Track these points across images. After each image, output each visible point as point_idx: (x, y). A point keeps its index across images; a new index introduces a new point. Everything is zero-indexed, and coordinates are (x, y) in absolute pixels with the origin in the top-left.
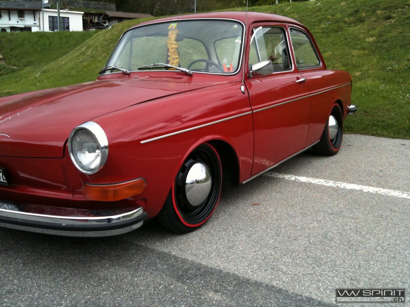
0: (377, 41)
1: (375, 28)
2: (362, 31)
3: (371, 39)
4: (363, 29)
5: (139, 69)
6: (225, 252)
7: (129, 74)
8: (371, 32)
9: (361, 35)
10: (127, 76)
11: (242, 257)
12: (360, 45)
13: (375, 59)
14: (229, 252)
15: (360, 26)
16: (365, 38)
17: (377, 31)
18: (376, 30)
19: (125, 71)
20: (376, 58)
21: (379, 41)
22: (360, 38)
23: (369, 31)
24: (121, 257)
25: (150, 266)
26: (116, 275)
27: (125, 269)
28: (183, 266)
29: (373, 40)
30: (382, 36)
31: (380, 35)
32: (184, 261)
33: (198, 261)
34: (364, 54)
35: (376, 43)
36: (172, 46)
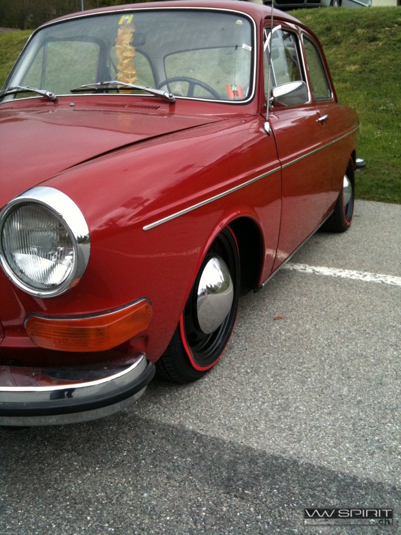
0: (361, 70)
1: (355, 53)
2: (339, 56)
3: (353, 68)
4: (340, 54)
5: (73, 91)
6: (280, 418)
7: (56, 101)
8: (351, 58)
9: (338, 62)
10: (53, 103)
11: (317, 428)
12: (339, 75)
13: (362, 96)
14: (286, 417)
15: (334, 49)
16: (343, 65)
17: (359, 57)
18: (358, 55)
19: (48, 94)
20: (364, 94)
21: (364, 70)
22: (338, 65)
23: (348, 56)
24: (96, 443)
25: (160, 462)
26: (104, 489)
27: (114, 471)
28: (220, 457)
29: (356, 69)
30: (367, 64)
31: (364, 63)
32: (217, 443)
33: (241, 441)
34: (346, 88)
35: (360, 72)
36: (125, 54)
